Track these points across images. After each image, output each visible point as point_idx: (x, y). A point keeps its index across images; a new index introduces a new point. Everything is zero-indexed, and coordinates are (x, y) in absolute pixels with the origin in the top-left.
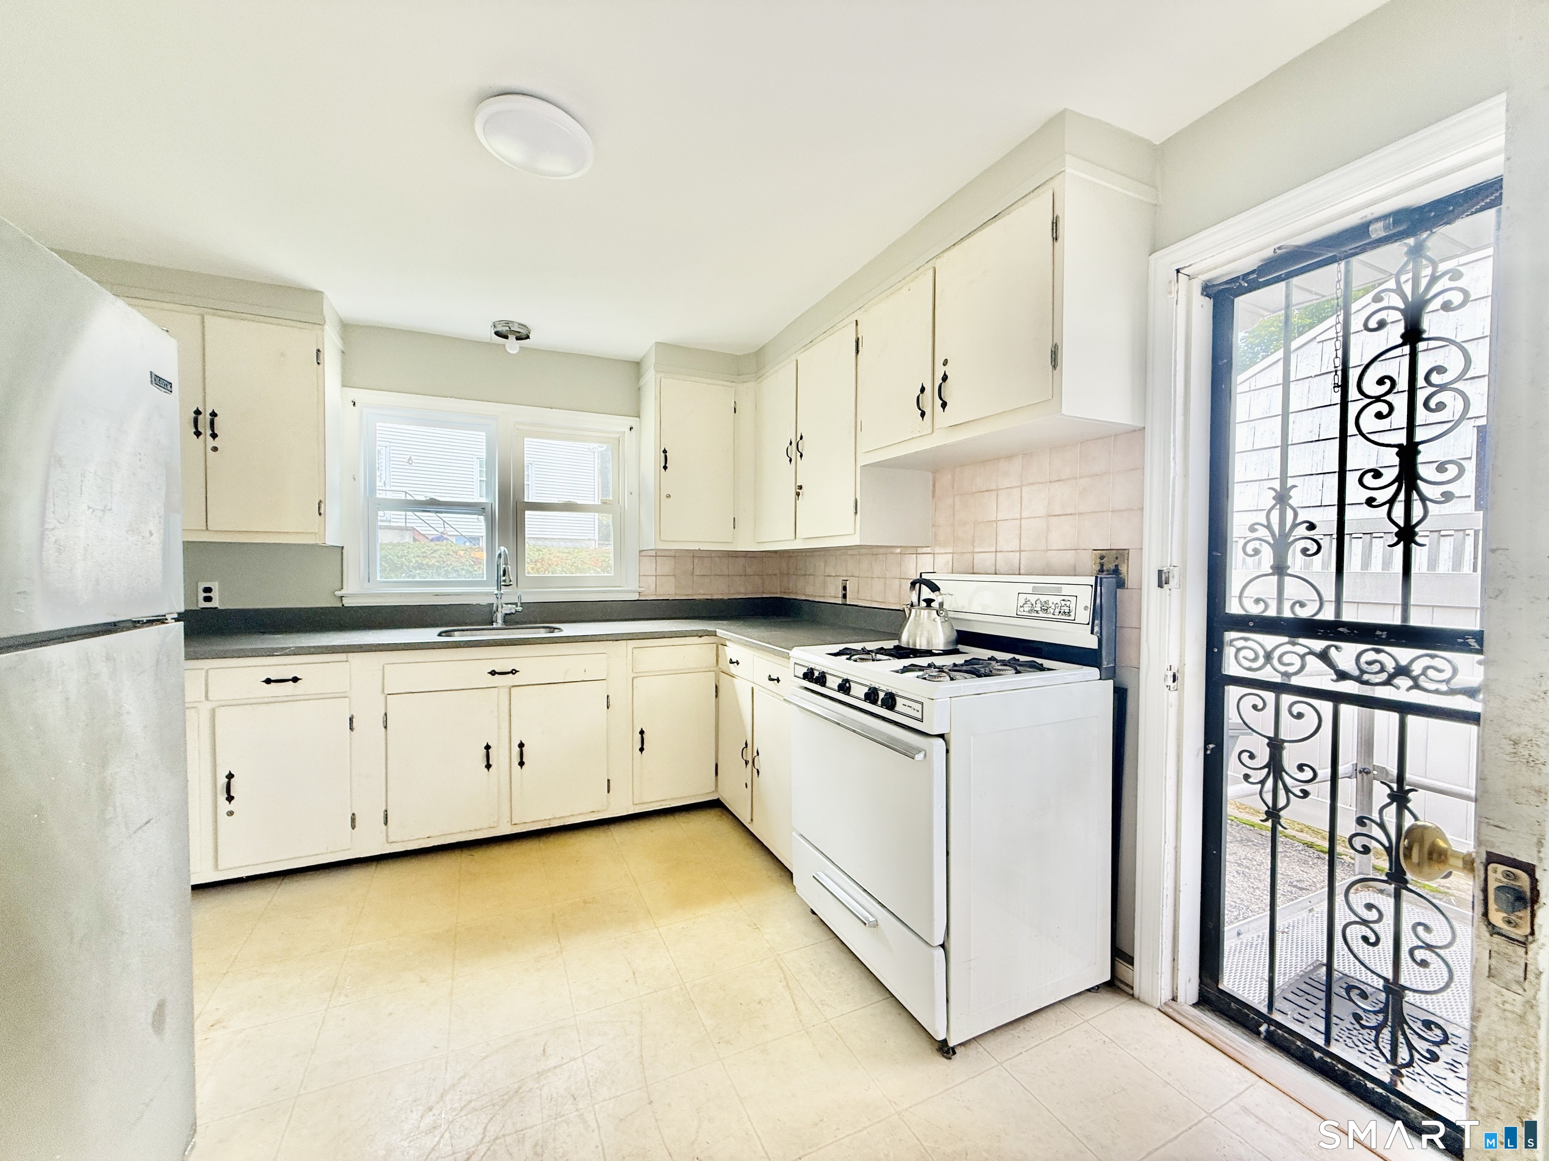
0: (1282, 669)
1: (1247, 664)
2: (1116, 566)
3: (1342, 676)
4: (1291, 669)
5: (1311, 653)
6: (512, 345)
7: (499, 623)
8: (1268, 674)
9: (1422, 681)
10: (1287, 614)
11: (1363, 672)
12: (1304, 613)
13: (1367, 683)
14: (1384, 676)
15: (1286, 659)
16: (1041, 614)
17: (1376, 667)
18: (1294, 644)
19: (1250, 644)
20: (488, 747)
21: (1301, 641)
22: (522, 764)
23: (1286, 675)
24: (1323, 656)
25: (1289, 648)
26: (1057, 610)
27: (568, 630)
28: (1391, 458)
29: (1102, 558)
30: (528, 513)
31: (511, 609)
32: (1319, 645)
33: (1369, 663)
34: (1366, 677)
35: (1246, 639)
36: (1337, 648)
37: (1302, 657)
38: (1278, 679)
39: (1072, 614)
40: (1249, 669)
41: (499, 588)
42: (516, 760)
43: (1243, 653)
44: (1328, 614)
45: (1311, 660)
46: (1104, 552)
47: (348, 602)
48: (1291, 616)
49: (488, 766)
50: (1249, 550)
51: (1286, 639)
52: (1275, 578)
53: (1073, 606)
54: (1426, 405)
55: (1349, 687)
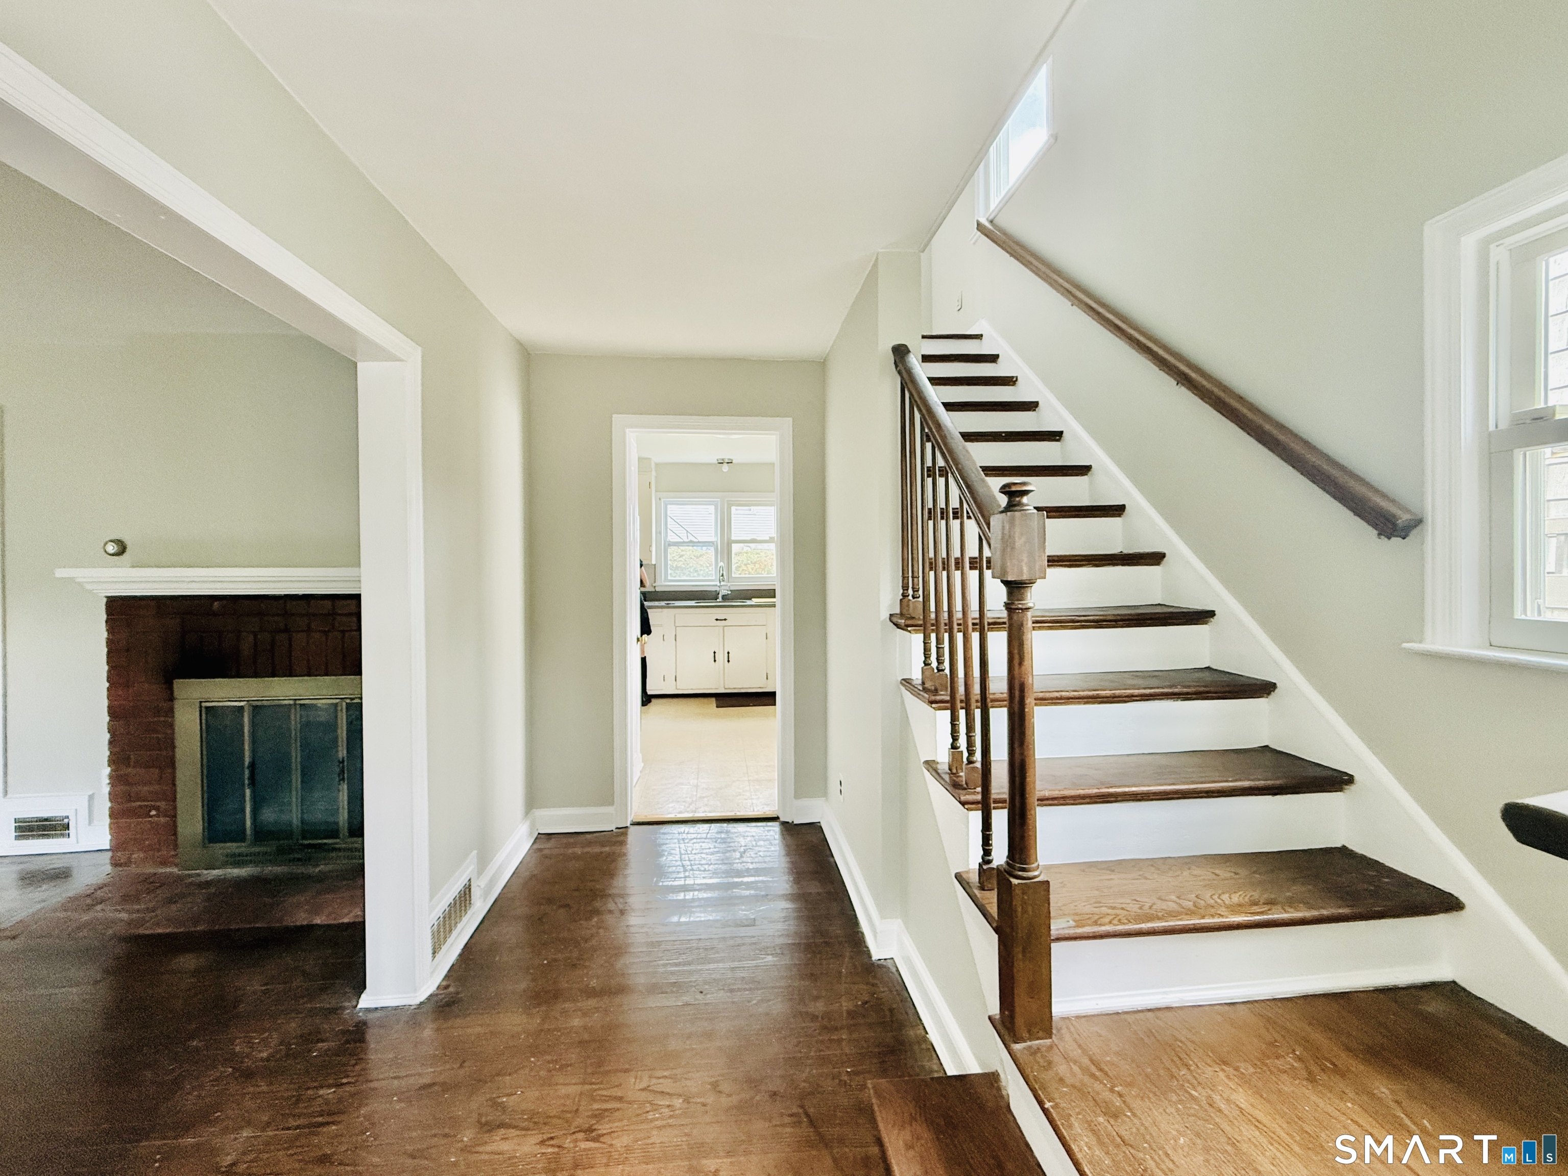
6: (725, 468)
7: (720, 599)
20: (715, 653)
22: (728, 661)
27: (755, 601)
30: (733, 545)
31: (725, 592)
41: (720, 582)
42: (726, 660)
47: (658, 589)
49: (715, 661)
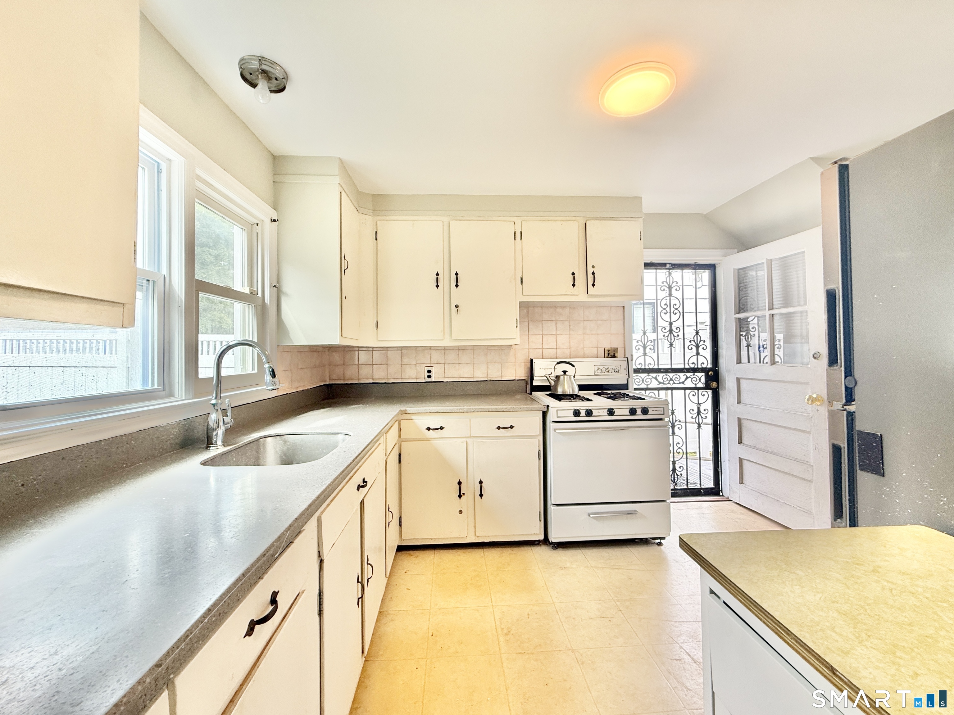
0: (646, 383)
1: (637, 384)
2: (614, 354)
3: (660, 383)
4: (648, 383)
5: (653, 378)
8: (643, 386)
9: (675, 381)
10: (647, 367)
11: (664, 381)
12: (651, 367)
13: (665, 384)
14: (668, 382)
15: (647, 381)
16: (606, 373)
17: (666, 379)
18: (648, 375)
19: (638, 377)
21: (650, 374)
23: (647, 385)
24: (656, 378)
25: (647, 377)
26: (613, 371)
28: (667, 324)
29: (608, 351)
32: (654, 375)
33: (665, 379)
34: (664, 382)
35: (637, 376)
36: (659, 376)
37: (651, 379)
38: (645, 387)
39: (620, 372)
40: (639, 385)
43: (636, 381)
44: (656, 367)
45: (653, 380)
46: (609, 349)
48: (648, 368)
50: (637, 348)
51: (647, 374)
52: (643, 357)
53: (619, 369)
54: (673, 312)
55: (661, 386)
